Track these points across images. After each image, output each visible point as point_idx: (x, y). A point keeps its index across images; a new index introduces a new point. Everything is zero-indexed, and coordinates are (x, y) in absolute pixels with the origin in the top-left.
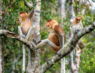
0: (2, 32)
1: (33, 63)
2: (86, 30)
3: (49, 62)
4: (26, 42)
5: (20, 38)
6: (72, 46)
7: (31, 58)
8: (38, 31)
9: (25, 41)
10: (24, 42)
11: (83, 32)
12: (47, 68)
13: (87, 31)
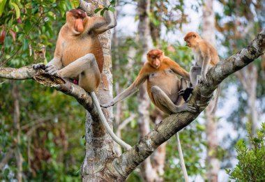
0: (27, 72)
1: (98, 150)
2: (233, 63)
3: (141, 145)
4: (85, 96)
5: (71, 88)
6: (198, 105)
7: (94, 138)
8: (109, 70)
9: (83, 95)
10: (80, 97)
11: (226, 68)
12: (135, 162)
13: (237, 65)
